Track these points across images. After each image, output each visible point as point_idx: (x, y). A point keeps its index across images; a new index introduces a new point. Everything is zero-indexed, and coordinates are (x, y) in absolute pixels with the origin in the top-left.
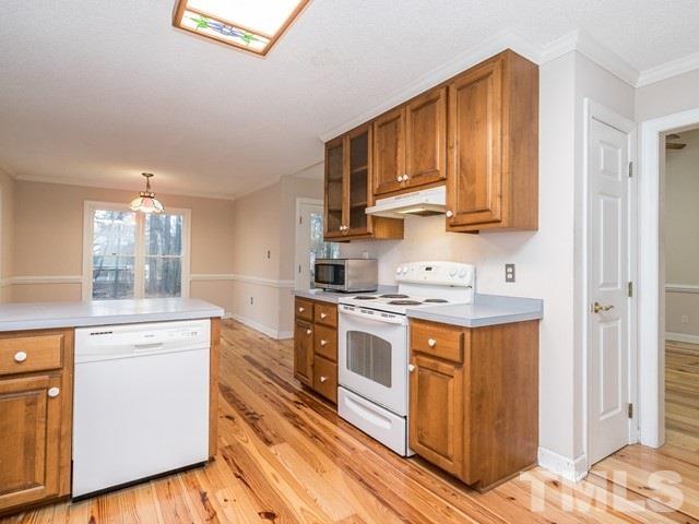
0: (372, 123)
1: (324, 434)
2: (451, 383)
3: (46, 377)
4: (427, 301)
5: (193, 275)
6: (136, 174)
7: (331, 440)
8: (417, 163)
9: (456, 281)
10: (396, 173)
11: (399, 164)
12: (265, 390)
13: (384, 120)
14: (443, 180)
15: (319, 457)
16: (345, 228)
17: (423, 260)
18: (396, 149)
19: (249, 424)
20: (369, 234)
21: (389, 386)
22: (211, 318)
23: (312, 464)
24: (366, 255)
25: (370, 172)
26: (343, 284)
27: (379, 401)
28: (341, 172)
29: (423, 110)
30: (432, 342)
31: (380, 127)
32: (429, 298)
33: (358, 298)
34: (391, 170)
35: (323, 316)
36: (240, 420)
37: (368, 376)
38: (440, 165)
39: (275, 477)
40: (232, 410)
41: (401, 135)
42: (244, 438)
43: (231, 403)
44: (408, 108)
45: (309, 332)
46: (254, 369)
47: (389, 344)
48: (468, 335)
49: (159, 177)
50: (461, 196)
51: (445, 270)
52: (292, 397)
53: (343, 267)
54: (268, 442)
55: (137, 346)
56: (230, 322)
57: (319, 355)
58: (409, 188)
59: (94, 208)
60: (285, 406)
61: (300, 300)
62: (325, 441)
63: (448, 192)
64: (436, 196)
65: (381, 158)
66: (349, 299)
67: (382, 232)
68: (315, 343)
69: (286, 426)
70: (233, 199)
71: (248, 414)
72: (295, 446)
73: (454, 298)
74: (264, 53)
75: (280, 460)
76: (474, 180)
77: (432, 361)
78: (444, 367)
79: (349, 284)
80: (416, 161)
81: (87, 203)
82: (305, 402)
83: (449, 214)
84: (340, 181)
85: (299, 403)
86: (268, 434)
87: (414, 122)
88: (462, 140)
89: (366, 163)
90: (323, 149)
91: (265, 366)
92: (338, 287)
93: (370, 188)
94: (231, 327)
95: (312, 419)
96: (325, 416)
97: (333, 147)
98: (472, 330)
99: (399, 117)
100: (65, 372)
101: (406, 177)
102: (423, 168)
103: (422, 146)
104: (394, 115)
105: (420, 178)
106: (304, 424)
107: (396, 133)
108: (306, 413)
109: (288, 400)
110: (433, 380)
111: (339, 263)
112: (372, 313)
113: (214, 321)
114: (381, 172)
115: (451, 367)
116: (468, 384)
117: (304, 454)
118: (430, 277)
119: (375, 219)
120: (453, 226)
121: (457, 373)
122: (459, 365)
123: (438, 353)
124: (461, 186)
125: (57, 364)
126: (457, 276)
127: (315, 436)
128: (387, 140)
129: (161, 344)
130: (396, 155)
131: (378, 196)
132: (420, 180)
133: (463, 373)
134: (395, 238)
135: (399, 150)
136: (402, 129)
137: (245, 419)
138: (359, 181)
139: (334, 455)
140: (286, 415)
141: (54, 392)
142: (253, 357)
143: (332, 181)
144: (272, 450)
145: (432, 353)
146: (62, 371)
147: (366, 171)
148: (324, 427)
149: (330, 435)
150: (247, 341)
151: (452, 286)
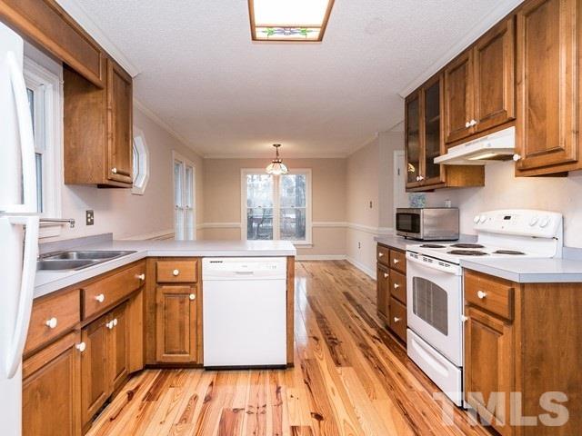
0: (442, 71)
1: (388, 369)
2: (501, 340)
3: (189, 287)
4: (498, 252)
5: (314, 223)
6: (269, 146)
7: (393, 375)
8: (484, 106)
9: (537, 231)
10: (465, 119)
11: (468, 109)
12: (351, 321)
13: (453, 66)
14: (512, 121)
15: (375, 385)
16: (421, 178)
17: (500, 209)
18: (465, 94)
19: (328, 346)
20: (442, 183)
21: (447, 335)
22: (288, 257)
23: (367, 390)
24: (449, 204)
25: (442, 121)
26: (419, 232)
27: (439, 348)
28: (418, 125)
29: (490, 47)
30: (481, 295)
31: (450, 73)
32: (499, 249)
33: (424, 246)
34: (460, 116)
35: (396, 261)
36: (323, 342)
37: (429, 322)
38: (508, 105)
39: (333, 390)
40: (320, 333)
41: (469, 79)
42: (321, 356)
43: (320, 328)
44: (475, 48)
45: (386, 275)
46: (349, 305)
47: (446, 293)
48: (518, 291)
49: (285, 146)
50: (530, 136)
51: (525, 220)
52: (373, 332)
53: (418, 216)
54: (338, 363)
55: (238, 273)
56: (344, 263)
57: (394, 297)
58: (478, 133)
59: (247, 173)
60: (364, 339)
61: (381, 246)
62: (387, 375)
63: (517, 132)
64: (504, 139)
65: (451, 105)
66: (416, 247)
67: (456, 181)
68: (391, 286)
69: (358, 355)
70: (344, 157)
71: (330, 338)
72: (359, 371)
73: (532, 250)
74: (320, 39)
75: (342, 378)
76: (544, 117)
77: (484, 314)
78: (495, 322)
79: (425, 232)
80: (483, 103)
81: (242, 171)
82: (383, 339)
83: (516, 157)
84: (417, 133)
85: (376, 338)
86: (340, 357)
87: (481, 62)
88: (530, 73)
89: (439, 114)
90: (402, 104)
91: (359, 302)
92: (415, 235)
93: (442, 137)
94: (343, 267)
95: (383, 353)
96: (396, 354)
97: (411, 101)
98: (523, 285)
99: (467, 60)
100: (198, 284)
101: (473, 122)
102: (490, 110)
103: (490, 86)
104: (463, 59)
105: (489, 121)
106: (374, 356)
107: (465, 77)
108: (378, 348)
109: (368, 334)
110: (485, 334)
111: (415, 212)
112: (430, 261)
113: (290, 259)
114: (451, 119)
115: (501, 323)
116: (519, 344)
117: (364, 380)
118: (507, 226)
119: (448, 168)
120: (523, 170)
121: (506, 330)
122: (510, 322)
123: (488, 307)
124: (530, 125)
125: (194, 280)
126: (537, 226)
127: (379, 368)
128: (456, 85)
129: (252, 273)
130: (465, 101)
131: (450, 144)
132: (488, 124)
133: (514, 331)
134: (472, 186)
135: (468, 95)
136: (470, 72)
137: (326, 342)
138: (433, 131)
139: (391, 387)
140: (361, 345)
141: (192, 297)
142: (352, 293)
143: (410, 133)
144: (339, 370)
145: (482, 305)
146: (195, 284)
147: (438, 121)
148: (391, 363)
149: (394, 370)
150: (352, 280)
151: (534, 237)
